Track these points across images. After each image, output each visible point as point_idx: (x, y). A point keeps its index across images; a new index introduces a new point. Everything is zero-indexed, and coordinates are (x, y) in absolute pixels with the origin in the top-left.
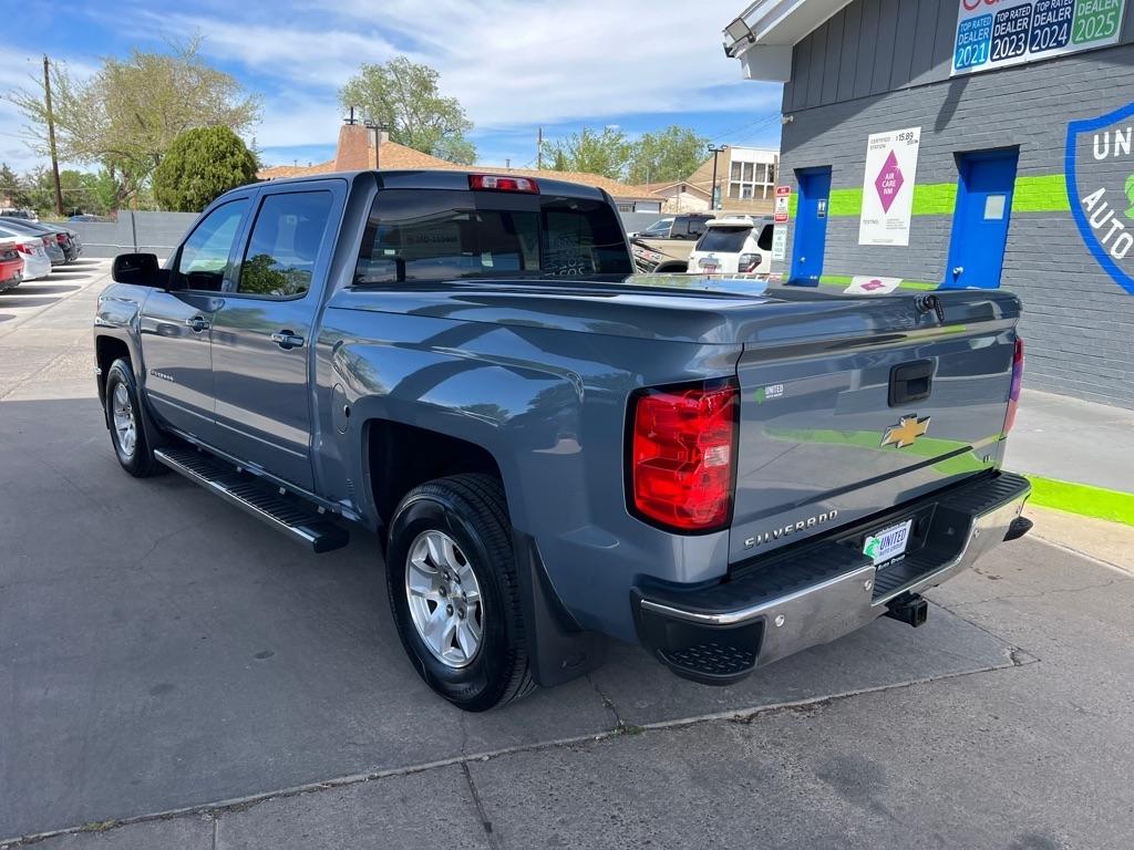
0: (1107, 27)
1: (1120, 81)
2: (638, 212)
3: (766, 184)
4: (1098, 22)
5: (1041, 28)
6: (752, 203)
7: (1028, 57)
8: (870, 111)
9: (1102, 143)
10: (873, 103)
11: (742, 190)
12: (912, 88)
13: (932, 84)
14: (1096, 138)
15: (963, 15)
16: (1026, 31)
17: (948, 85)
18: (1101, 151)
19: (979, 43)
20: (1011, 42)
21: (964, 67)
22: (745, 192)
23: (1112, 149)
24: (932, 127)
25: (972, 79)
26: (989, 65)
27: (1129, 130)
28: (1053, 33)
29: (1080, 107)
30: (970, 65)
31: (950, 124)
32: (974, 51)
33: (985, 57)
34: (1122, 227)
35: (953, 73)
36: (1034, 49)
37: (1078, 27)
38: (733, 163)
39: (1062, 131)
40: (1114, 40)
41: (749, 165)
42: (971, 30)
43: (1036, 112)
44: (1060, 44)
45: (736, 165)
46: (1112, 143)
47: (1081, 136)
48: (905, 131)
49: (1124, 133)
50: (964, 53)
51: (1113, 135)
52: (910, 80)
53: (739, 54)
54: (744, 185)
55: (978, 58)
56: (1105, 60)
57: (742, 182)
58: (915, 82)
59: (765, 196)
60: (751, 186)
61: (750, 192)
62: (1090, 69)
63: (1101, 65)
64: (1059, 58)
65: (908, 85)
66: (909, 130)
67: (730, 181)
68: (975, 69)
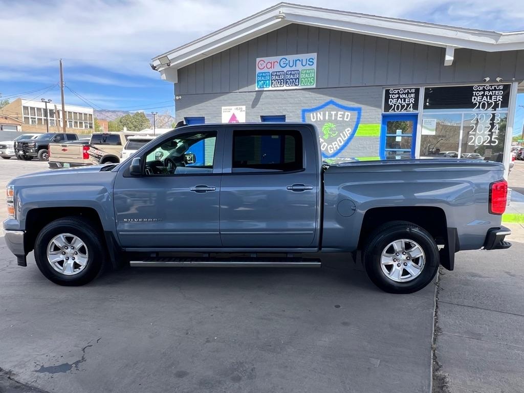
0: (311, 82)
1: (317, 99)
2: (4, 130)
3: (43, 118)
4: (309, 80)
5: (289, 80)
6: (37, 127)
7: (285, 88)
8: (221, 98)
9: (314, 116)
10: (222, 96)
11: (30, 120)
12: (240, 92)
13: (248, 92)
14: (312, 114)
15: (258, 71)
16: (284, 80)
17: (255, 93)
18: (314, 119)
19: (266, 81)
20: (279, 82)
21: (261, 88)
22: (32, 121)
23: (317, 118)
24: (250, 106)
25: (264, 92)
26: (270, 88)
27: (322, 113)
28: (293, 82)
29: (304, 105)
30: (263, 87)
31: (257, 106)
32: (264, 83)
33: (269, 86)
34: (323, 141)
35: (257, 89)
36: (287, 85)
37: (302, 81)
38: (24, 107)
39: (300, 112)
40: (314, 86)
41: (33, 109)
42: (262, 76)
43: (291, 105)
44: (296, 85)
45: (26, 108)
46: (317, 117)
47: (307, 114)
48: (239, 107)
49: (320, 114)
50: (261, 83)
51: (317, 114)
52: (238, 89)
53: (160, 70)
54: (32, 118)
55: (266, 85)
56: (312, 92)
57: (30, 116)
58: (240, 90)
59: (43, 123)
60: (35, 118)
61: (35, 121)
62: (307, 94)
63: (310, 93)
64: (296, 89)
65: (238, 91)
66: (241, 107)
67: (23, 116)
68: (265, 89)
